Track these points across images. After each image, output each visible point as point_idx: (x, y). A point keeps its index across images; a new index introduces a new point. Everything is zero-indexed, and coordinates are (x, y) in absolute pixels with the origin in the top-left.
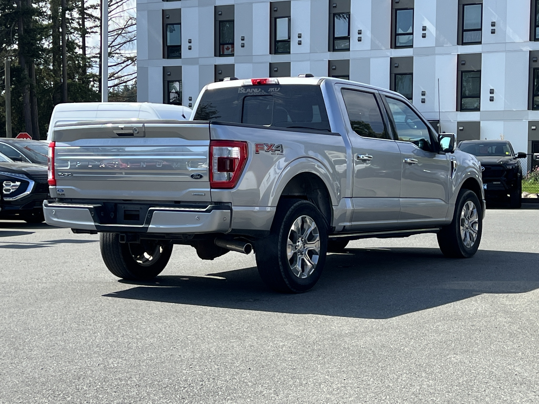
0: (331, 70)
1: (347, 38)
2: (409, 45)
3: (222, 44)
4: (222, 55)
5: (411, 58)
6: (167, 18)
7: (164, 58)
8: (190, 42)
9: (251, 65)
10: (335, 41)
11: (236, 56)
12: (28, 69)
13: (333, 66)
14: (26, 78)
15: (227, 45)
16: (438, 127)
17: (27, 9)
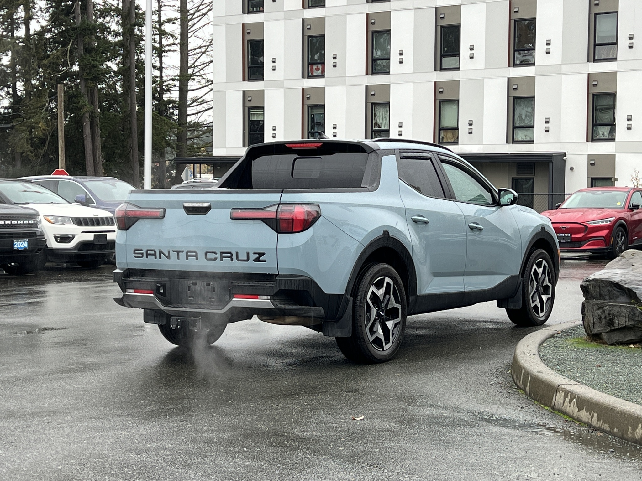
0: (437, 93)
1: (457, 55)
2: (531, 62)
3: (310, 64)
4: (310, 76)
5: (532, 78)
6: (248, 33)
7: (244, 80)
8: (274, 62)
9: (345, 88)
10: (444, 59)
11: (327, 77)
12: (89, 94)
13: (440, 88)
14: (85, 105)
15: (317, 65)
16: (565, 161)
17: (87, 25)
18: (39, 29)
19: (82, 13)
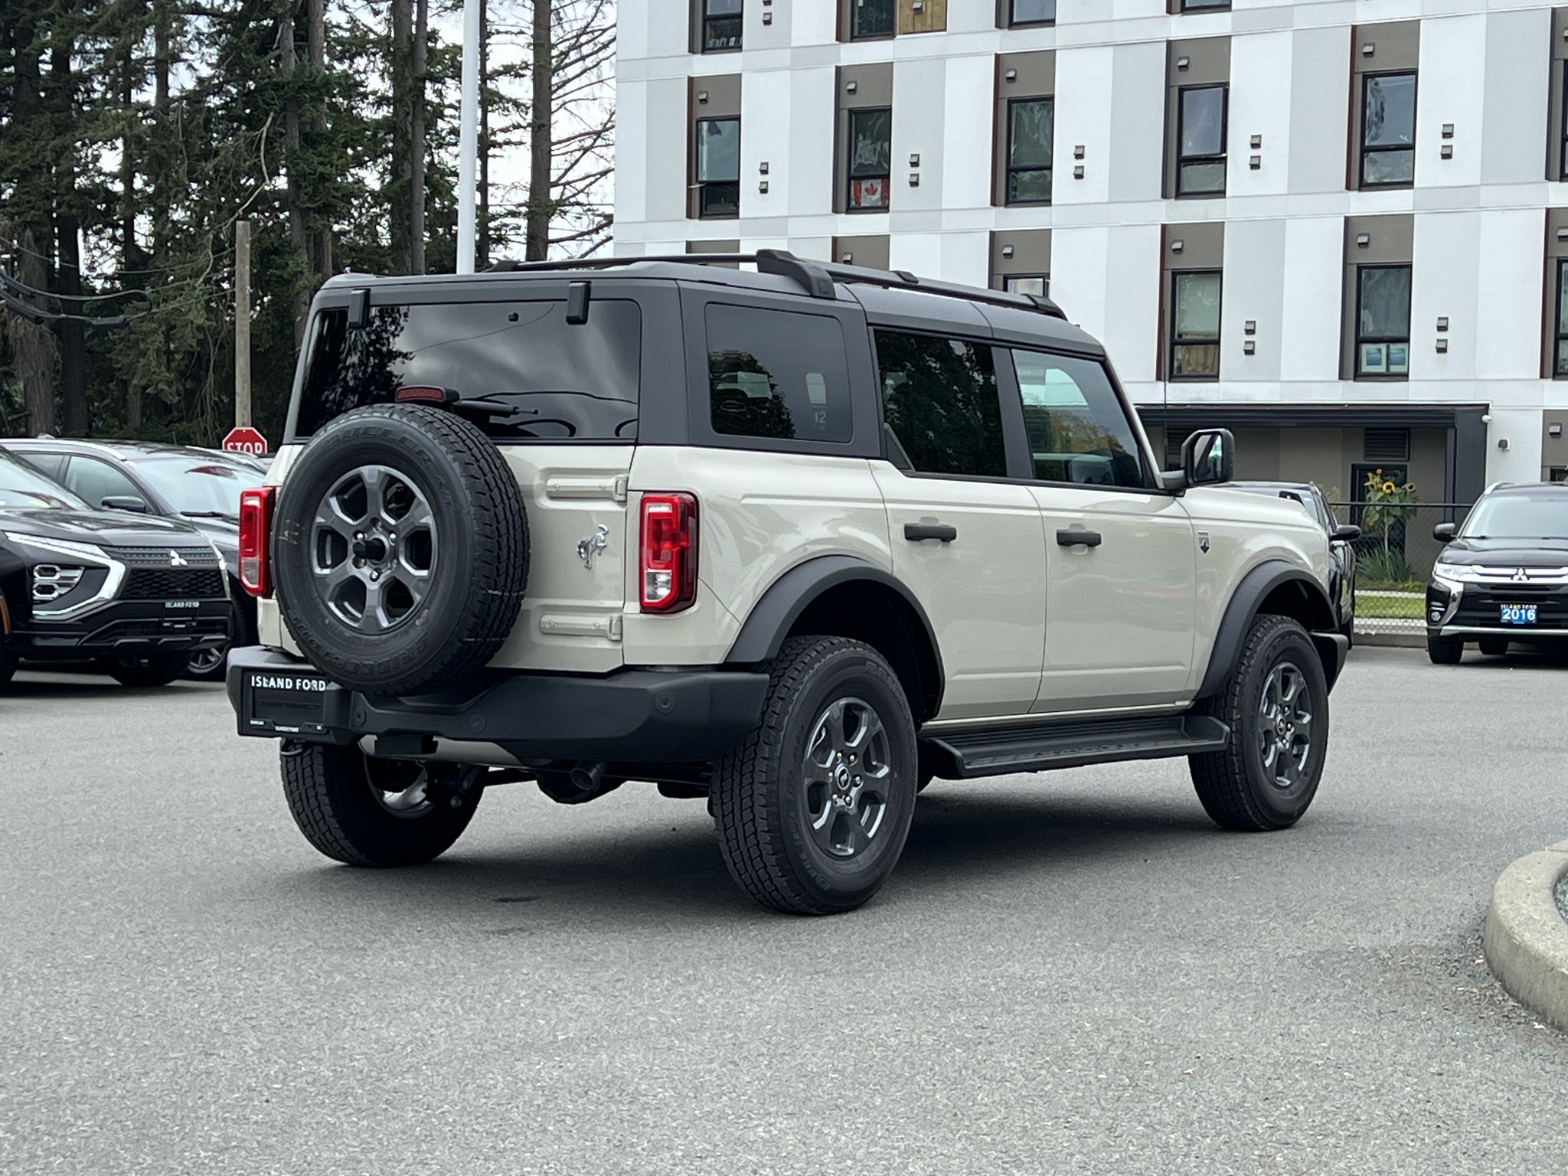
0: (1169, 253)
1: (1219, 160)
2: (1403, 180)
3: (855, 178)
4: (854, 208)
5: (1405, 222)
6: (701, 100)
7: (689, 216)
8: (764, 172)
9: (937, 236)
10: (1184, 169)
11: (894, 212)
12: (312, 245)
13: (1175, 241)
14: (302, 273)
15: (870, 181)
16: (1486, 424)
17: (310, 77)
18: (190, 84)
19: (298, 48)
